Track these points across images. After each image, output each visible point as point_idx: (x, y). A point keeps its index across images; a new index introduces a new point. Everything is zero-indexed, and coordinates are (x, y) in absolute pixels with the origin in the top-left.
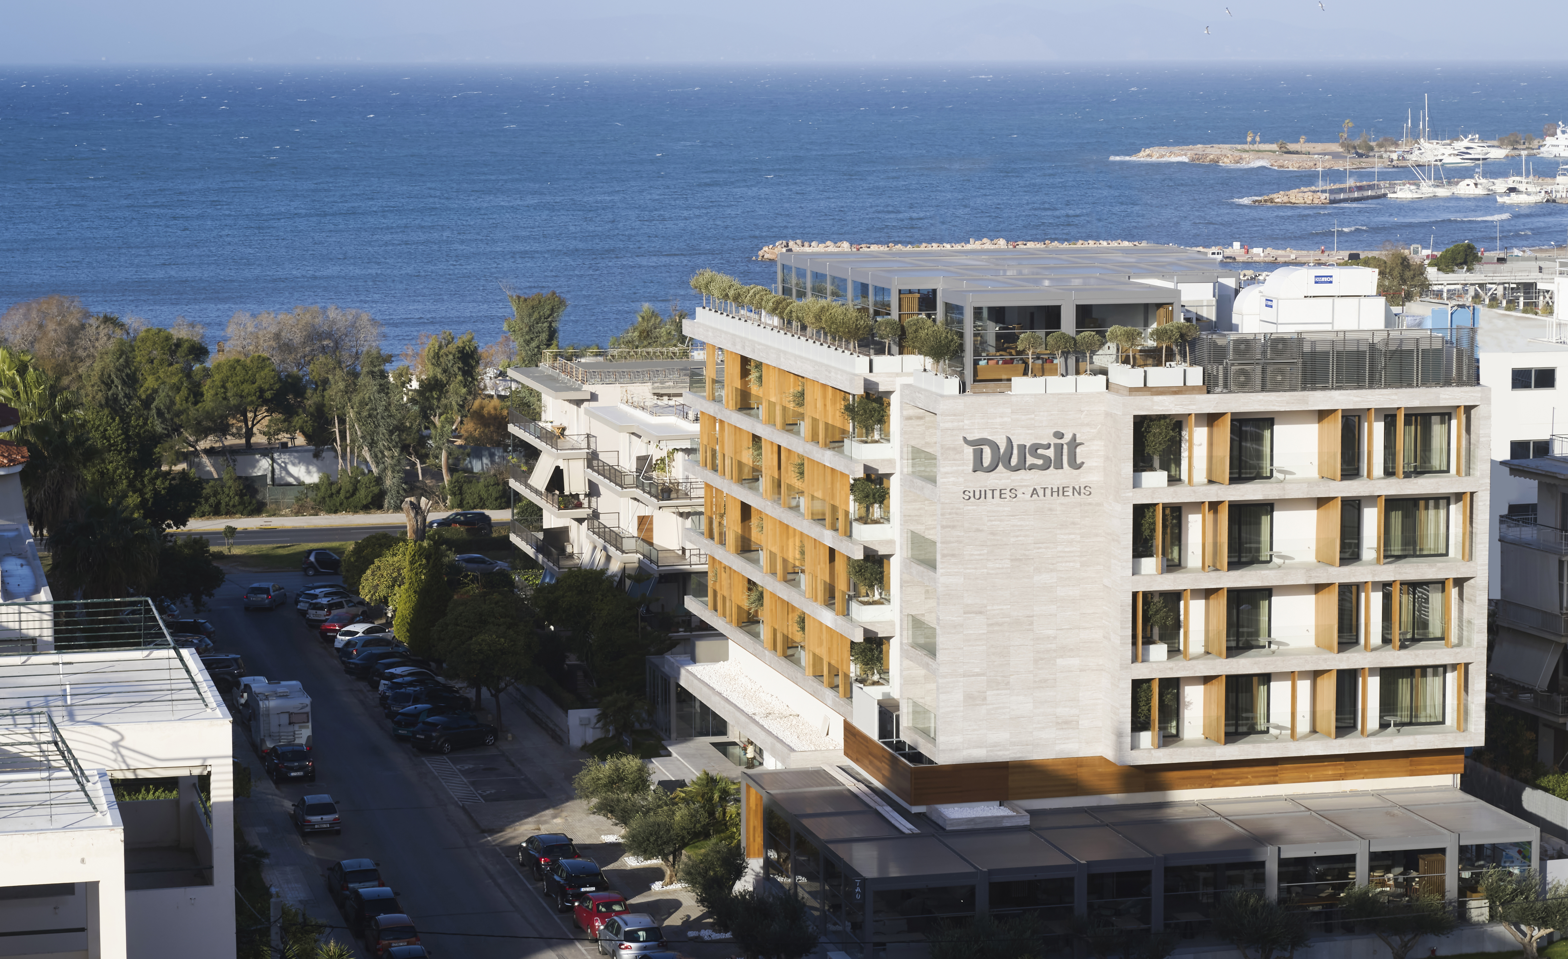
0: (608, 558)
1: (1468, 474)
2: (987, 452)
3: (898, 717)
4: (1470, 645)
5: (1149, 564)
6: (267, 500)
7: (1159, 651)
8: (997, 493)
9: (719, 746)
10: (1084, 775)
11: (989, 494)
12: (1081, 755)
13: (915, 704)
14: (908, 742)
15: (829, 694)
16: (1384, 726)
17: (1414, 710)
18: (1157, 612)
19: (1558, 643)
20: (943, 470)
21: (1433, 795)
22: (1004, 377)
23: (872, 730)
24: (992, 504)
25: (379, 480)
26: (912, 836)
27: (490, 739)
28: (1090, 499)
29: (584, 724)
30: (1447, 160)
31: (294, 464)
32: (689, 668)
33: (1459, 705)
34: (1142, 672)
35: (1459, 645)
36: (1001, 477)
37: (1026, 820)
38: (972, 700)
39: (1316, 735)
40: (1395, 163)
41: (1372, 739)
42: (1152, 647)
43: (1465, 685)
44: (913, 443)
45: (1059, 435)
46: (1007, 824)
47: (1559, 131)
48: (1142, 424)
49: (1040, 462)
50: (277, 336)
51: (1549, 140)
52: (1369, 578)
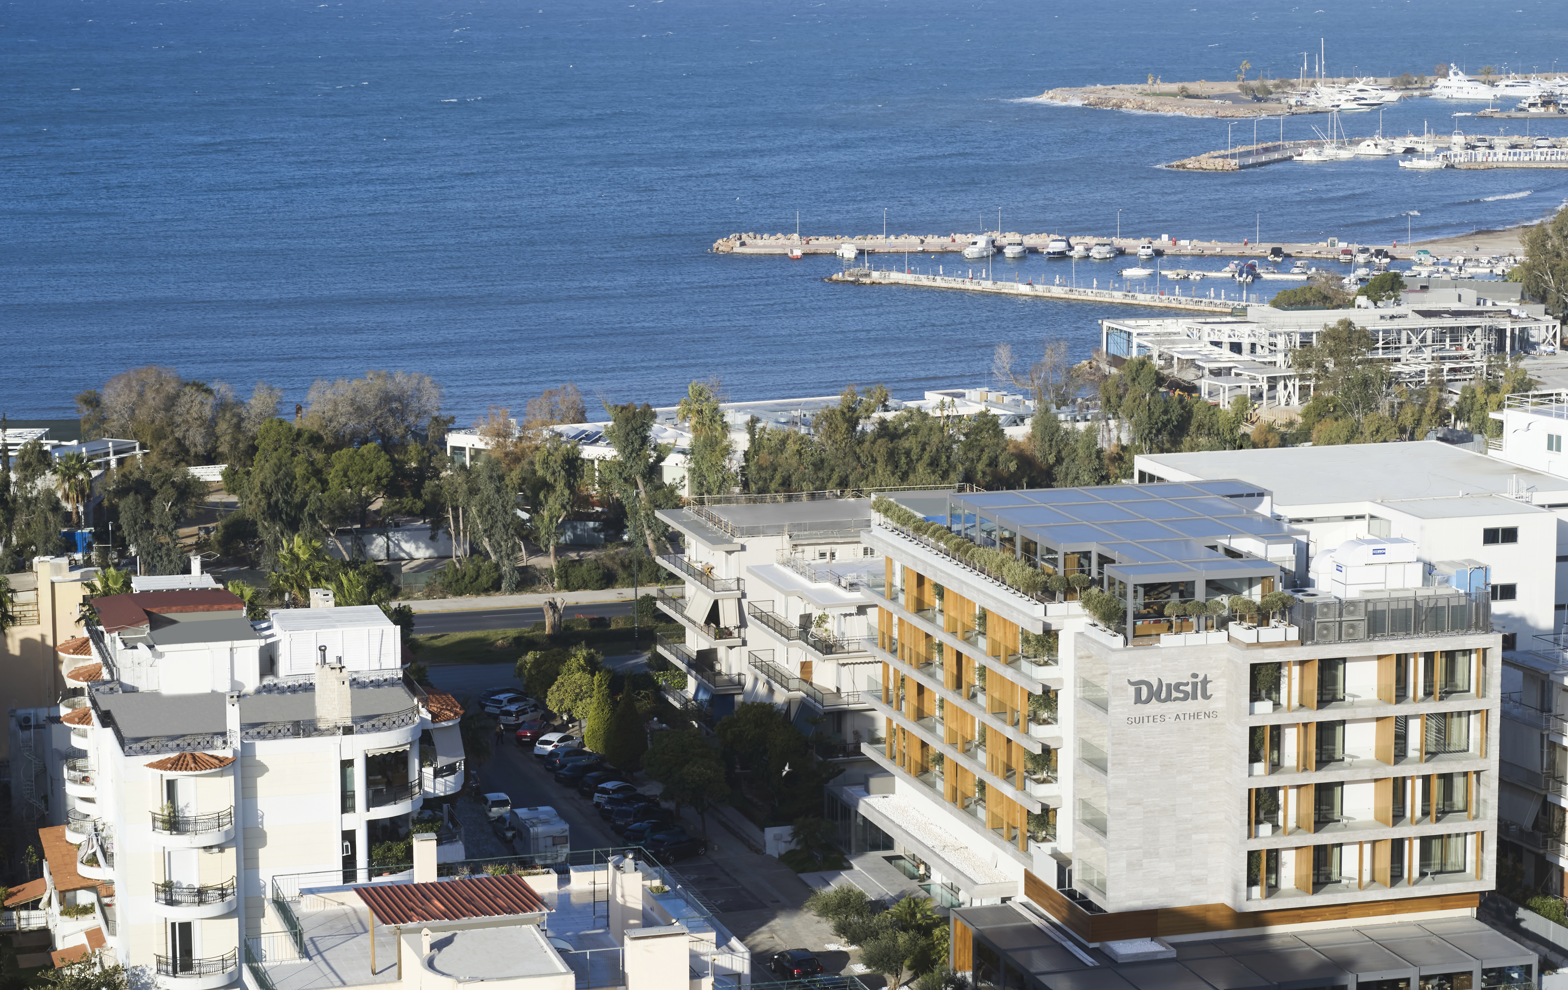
0: (771, 691)
1: (1484, 696)
2: (1144, 690)
3: (1070, 872)
4: (1485, 818)
5: (1260, 768)
6: (402, 586)
7: (1265, 829)
8: (1151, 719)
9: (889, 859)
10: (1211, 916)
11: (1146, 719)
12: (1209, 902)
13: (1084, 863)
14: (1079, 890)
15: (1009, 846)
16: (1423, 875)
17: (1443, 864)
18: (1265, 801)
19: (1539, 795)
20: (1113, 703)
21: (1458, 924)
22: (1154, 632)
23: (1050, 880)
24: (1148, 726)
25: (497, 567)
26: (1095, 968)
27: (702, 850)
28: (1216, 721)
29: (777, 838)
30: (1344, 106)
31: (406, 542)
32: (867, 799)
33: (1477, 861)
34: (1255, 845)
35: (1476, 817)
36: (1154, 707)
37: (1173, 953)
38: (1132, 866)
39: (1375, 884)
40: (1294, 109)
41: (1416, 888)
42: (1261, 826)
43: (1481, 847)
44: (1084, 675)
45: (1195, 676)
46: (1160, 957)
47: (1451, 73)
48: (1255, 669)
49: (1181, 695)
50: (353, 402)
51: (1441, 82)
52: (1415, 774)
